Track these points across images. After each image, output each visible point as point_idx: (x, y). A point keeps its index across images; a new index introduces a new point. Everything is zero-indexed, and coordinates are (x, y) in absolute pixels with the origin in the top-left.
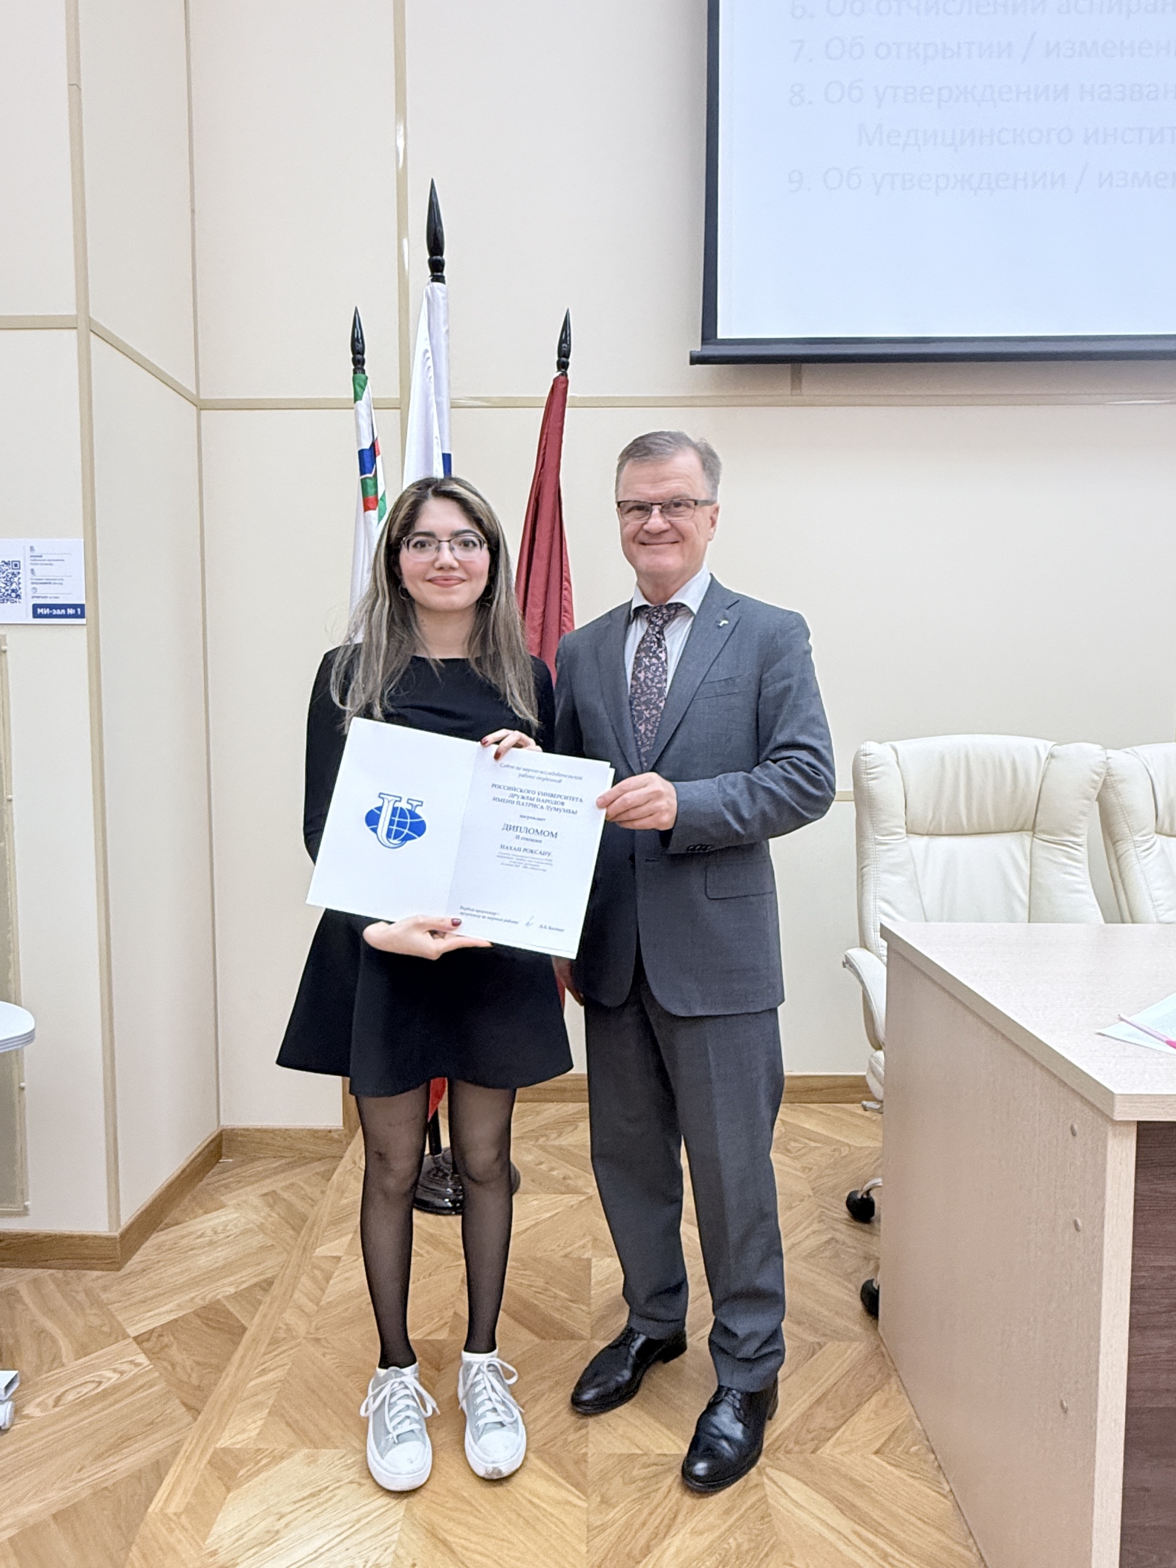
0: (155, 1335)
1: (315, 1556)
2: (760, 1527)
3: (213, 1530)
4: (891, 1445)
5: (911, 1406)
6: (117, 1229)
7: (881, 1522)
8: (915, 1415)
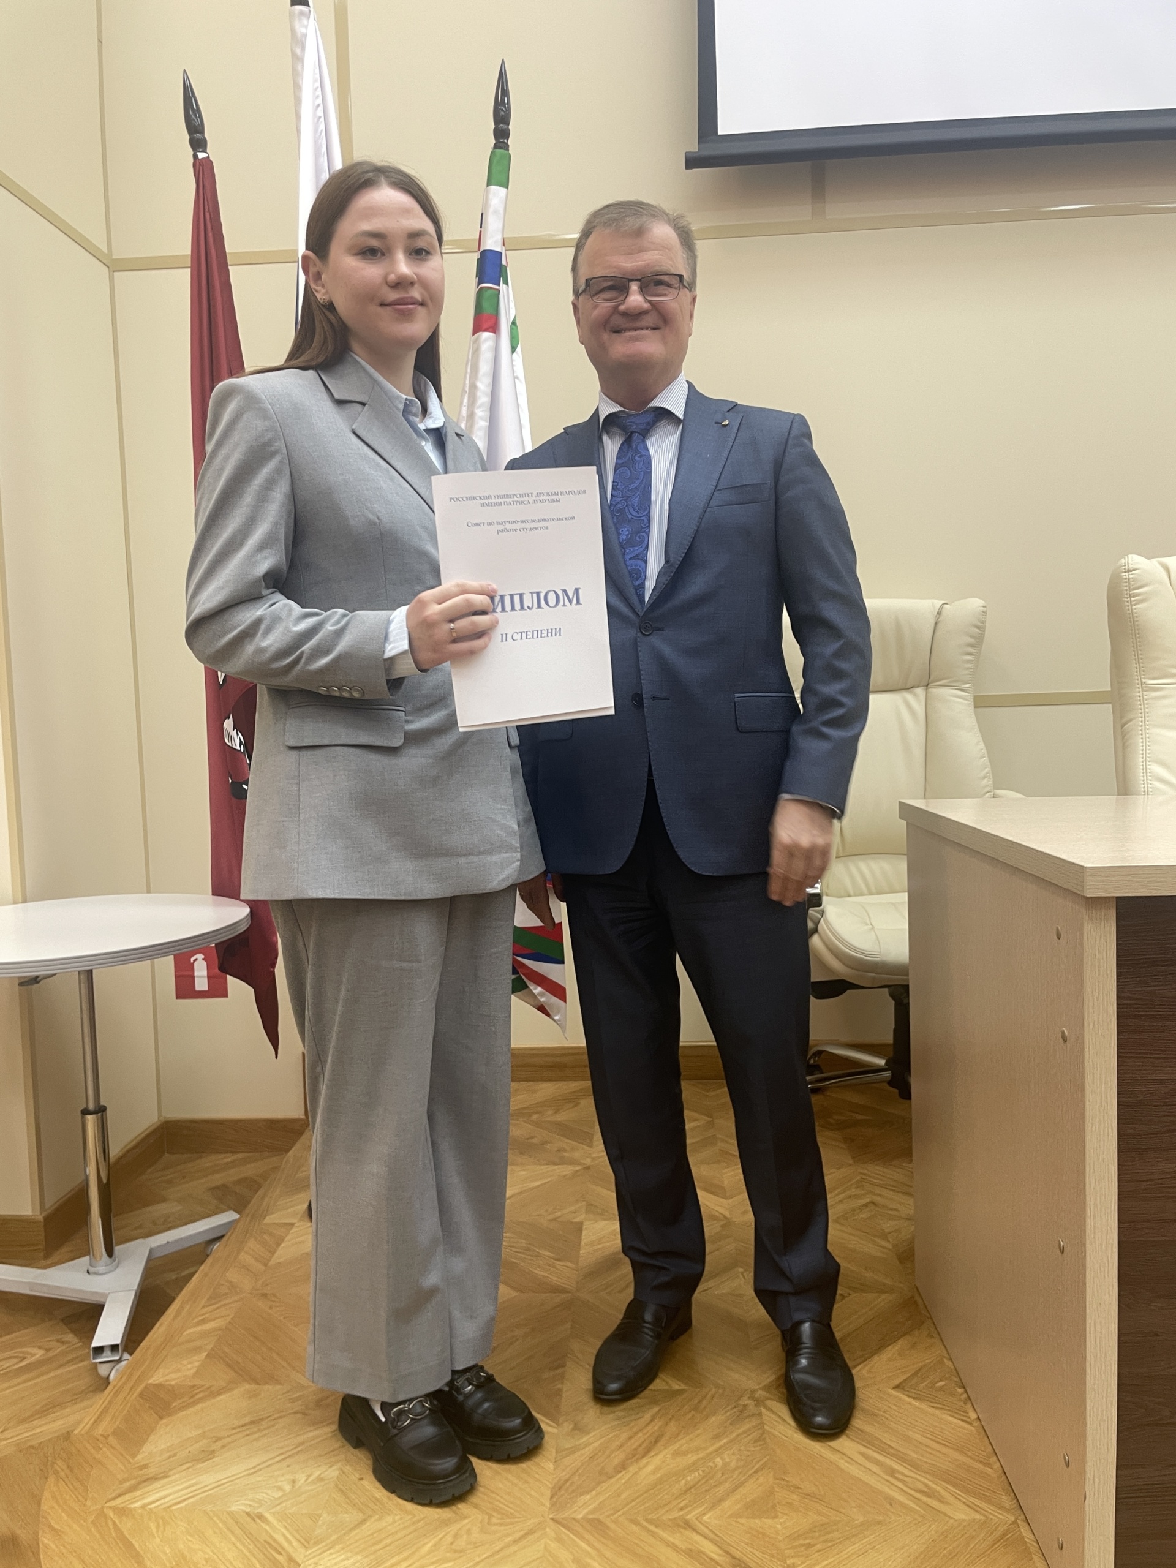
1: (253, 1470)
2: (753, 1449)
3: (144, 1449)
4: (915, 1380)
5: (943, 1347)
6: (41, 1213)
7: (893, 1445)
8: (946, 1355)
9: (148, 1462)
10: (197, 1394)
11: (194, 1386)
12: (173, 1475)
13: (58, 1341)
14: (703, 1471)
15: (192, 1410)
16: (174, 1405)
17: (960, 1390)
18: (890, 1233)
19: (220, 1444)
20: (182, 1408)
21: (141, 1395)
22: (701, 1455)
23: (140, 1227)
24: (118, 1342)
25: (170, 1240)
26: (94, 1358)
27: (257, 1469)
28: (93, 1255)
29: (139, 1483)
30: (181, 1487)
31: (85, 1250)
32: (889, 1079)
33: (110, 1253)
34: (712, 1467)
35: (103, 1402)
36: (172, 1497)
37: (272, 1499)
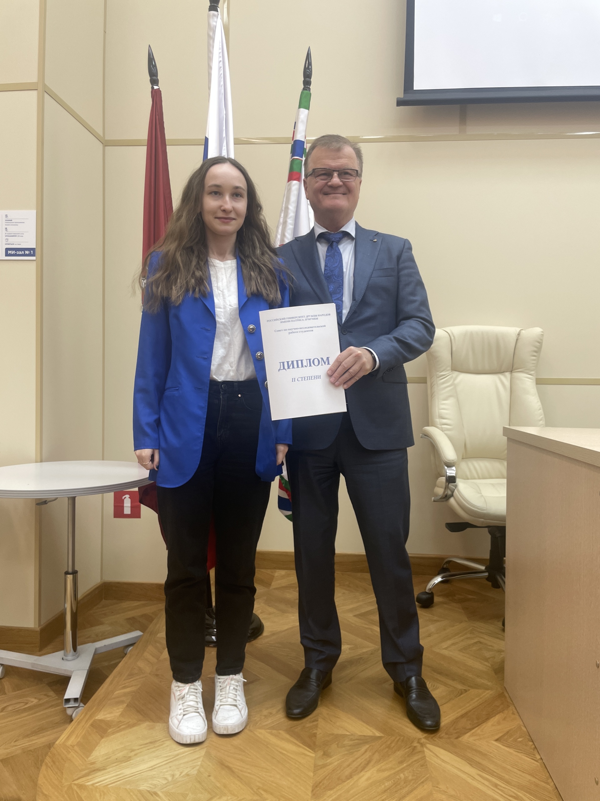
0: (59, 683)
1: (150, 769)
2: (420, 770)
3: (93, 754)
4: (506, 737)
5: (521, 720)
6: (39, 626)
7: (495, 771)
8: (523, 725)
9: (95, 761)
10: (121, 726)
11: (120, 721)
13: (45, 695)
14: (393, 780)
15: (118, 734)
16: (109, 731)
17: (531, 743)
18: (489, 658)
19: (133, 753)
20: (113, 733)
21: (92, 725)
22: (393, 772)
23: (89, 637)
24: (78, 696)
25: (106, 644)
26: (65, 705)
27: (153, 767)
28: (66, 650)
29: (91, 772)
30: (113, 775)
31: (61, 647)
32: (487, 577)
33: (75, 649)
34: (398, 779)
35: (71, 728)
36: (108, 780)
37: (162, 784)
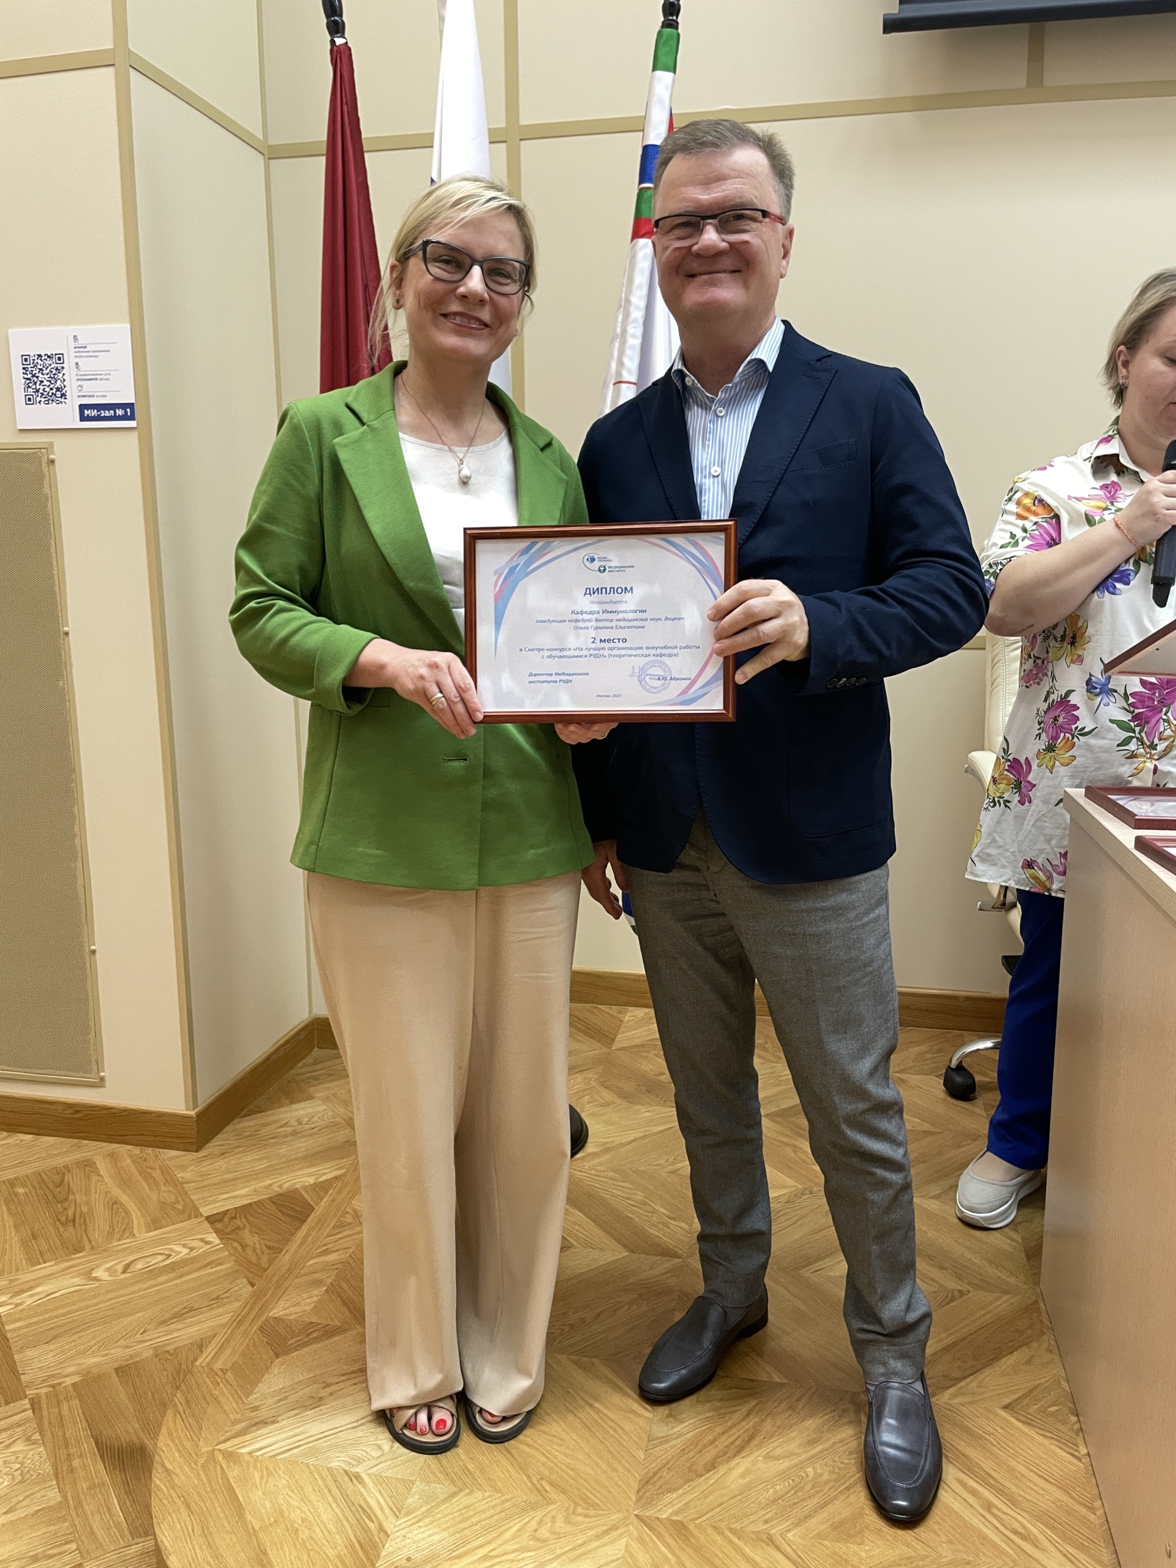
0: (228, 1215)
1: (355, 1424)
2: (847, 1461)
3: (257, 1390)
4: (1025, 1402)
5: (1061, 1364)
6: (193, 1111)
8: (1064, 1375)
9: (260, 1403)
10: (311, 1333)
11: (312, 1323)
12: (283, 1420)
15: (306, 1350)
16: (289, 1343)
17: (1074, 1419)
19: (328, 1390)
20: (296, 1349)
21: (261, 1329)
22: (794, 1461)
27: (359, 1423)
29: (250, 1427)
34: (802, 1477)
36: (279, 1445)
37: (370, 1458)
